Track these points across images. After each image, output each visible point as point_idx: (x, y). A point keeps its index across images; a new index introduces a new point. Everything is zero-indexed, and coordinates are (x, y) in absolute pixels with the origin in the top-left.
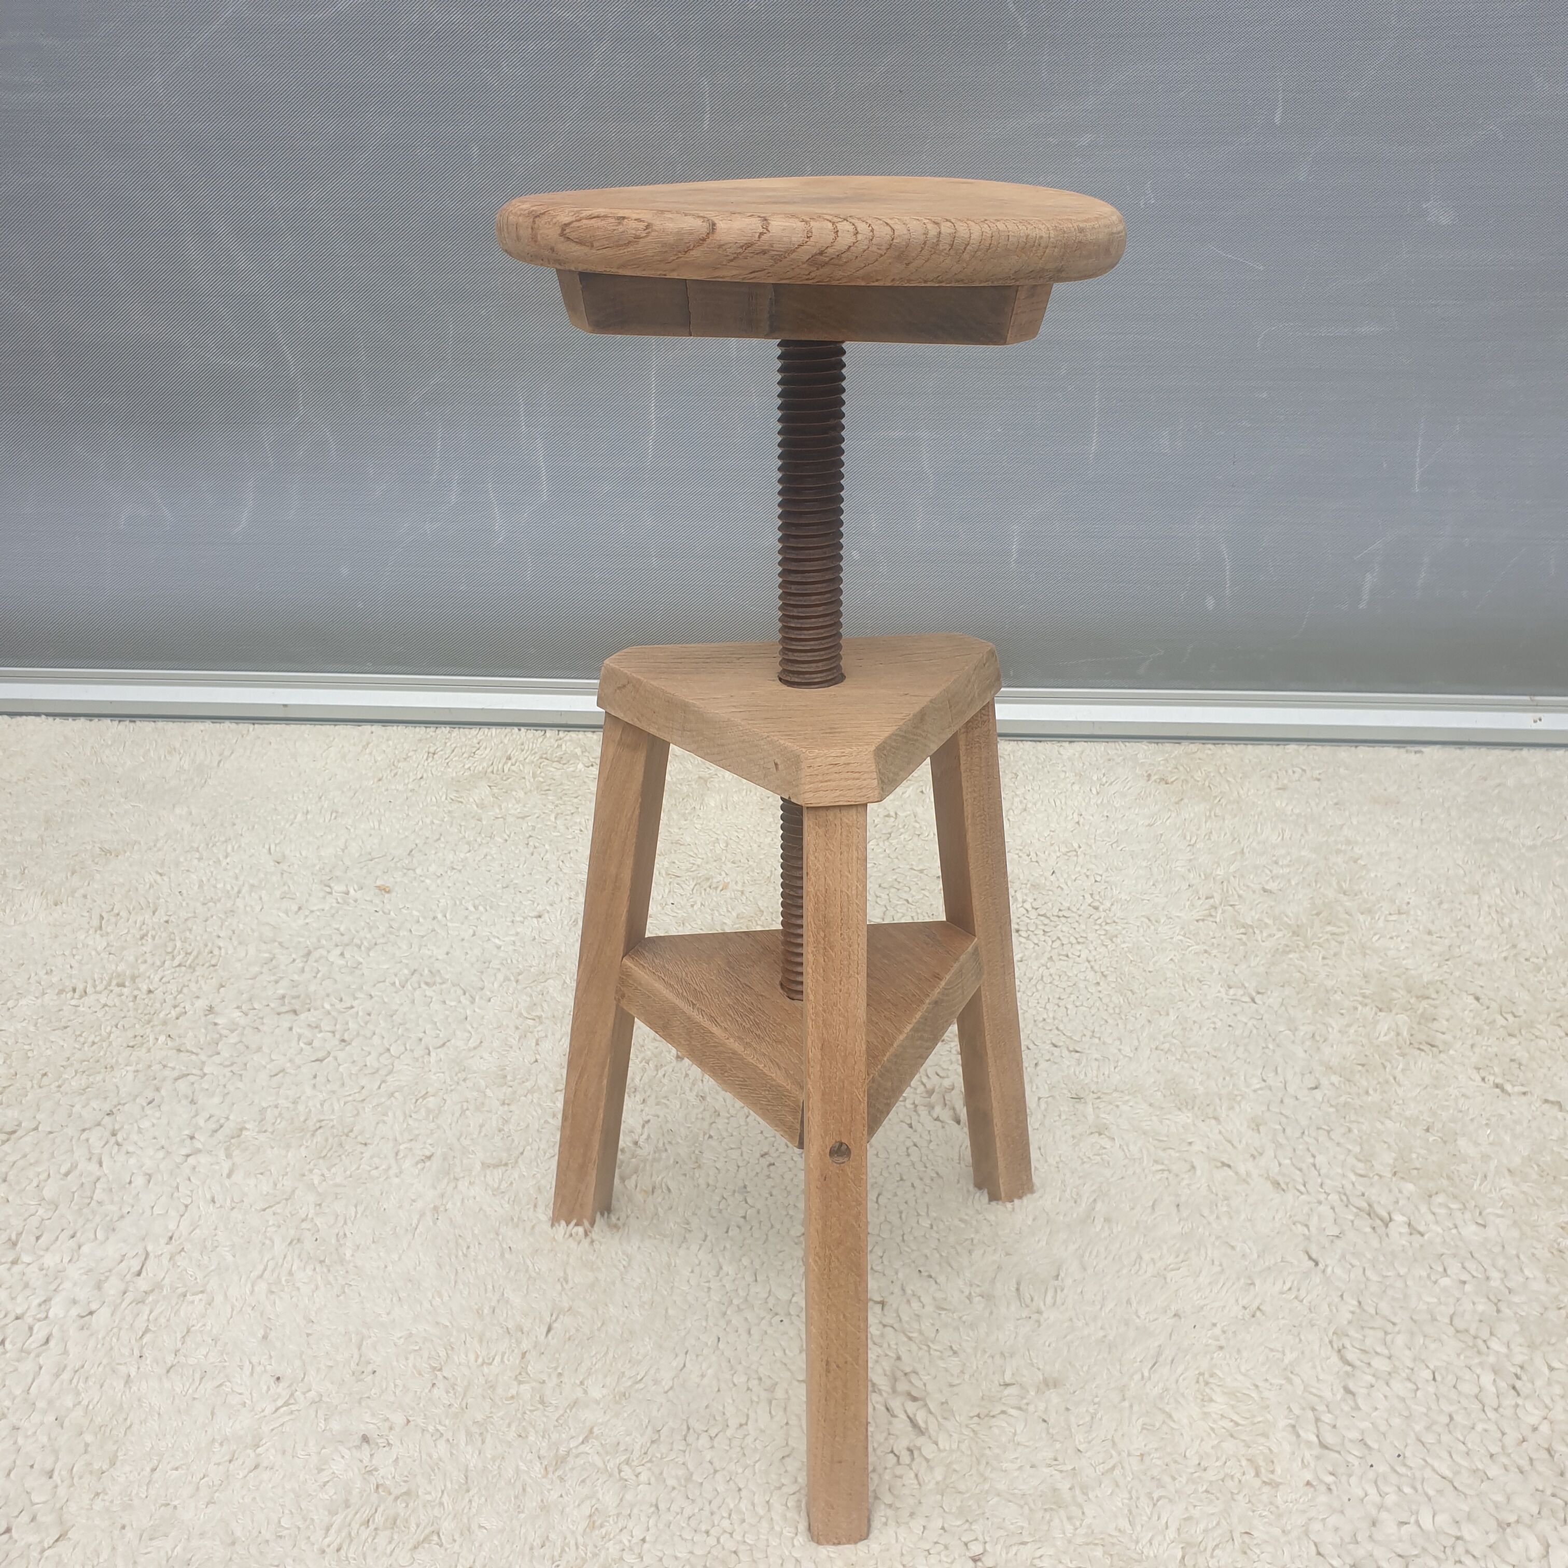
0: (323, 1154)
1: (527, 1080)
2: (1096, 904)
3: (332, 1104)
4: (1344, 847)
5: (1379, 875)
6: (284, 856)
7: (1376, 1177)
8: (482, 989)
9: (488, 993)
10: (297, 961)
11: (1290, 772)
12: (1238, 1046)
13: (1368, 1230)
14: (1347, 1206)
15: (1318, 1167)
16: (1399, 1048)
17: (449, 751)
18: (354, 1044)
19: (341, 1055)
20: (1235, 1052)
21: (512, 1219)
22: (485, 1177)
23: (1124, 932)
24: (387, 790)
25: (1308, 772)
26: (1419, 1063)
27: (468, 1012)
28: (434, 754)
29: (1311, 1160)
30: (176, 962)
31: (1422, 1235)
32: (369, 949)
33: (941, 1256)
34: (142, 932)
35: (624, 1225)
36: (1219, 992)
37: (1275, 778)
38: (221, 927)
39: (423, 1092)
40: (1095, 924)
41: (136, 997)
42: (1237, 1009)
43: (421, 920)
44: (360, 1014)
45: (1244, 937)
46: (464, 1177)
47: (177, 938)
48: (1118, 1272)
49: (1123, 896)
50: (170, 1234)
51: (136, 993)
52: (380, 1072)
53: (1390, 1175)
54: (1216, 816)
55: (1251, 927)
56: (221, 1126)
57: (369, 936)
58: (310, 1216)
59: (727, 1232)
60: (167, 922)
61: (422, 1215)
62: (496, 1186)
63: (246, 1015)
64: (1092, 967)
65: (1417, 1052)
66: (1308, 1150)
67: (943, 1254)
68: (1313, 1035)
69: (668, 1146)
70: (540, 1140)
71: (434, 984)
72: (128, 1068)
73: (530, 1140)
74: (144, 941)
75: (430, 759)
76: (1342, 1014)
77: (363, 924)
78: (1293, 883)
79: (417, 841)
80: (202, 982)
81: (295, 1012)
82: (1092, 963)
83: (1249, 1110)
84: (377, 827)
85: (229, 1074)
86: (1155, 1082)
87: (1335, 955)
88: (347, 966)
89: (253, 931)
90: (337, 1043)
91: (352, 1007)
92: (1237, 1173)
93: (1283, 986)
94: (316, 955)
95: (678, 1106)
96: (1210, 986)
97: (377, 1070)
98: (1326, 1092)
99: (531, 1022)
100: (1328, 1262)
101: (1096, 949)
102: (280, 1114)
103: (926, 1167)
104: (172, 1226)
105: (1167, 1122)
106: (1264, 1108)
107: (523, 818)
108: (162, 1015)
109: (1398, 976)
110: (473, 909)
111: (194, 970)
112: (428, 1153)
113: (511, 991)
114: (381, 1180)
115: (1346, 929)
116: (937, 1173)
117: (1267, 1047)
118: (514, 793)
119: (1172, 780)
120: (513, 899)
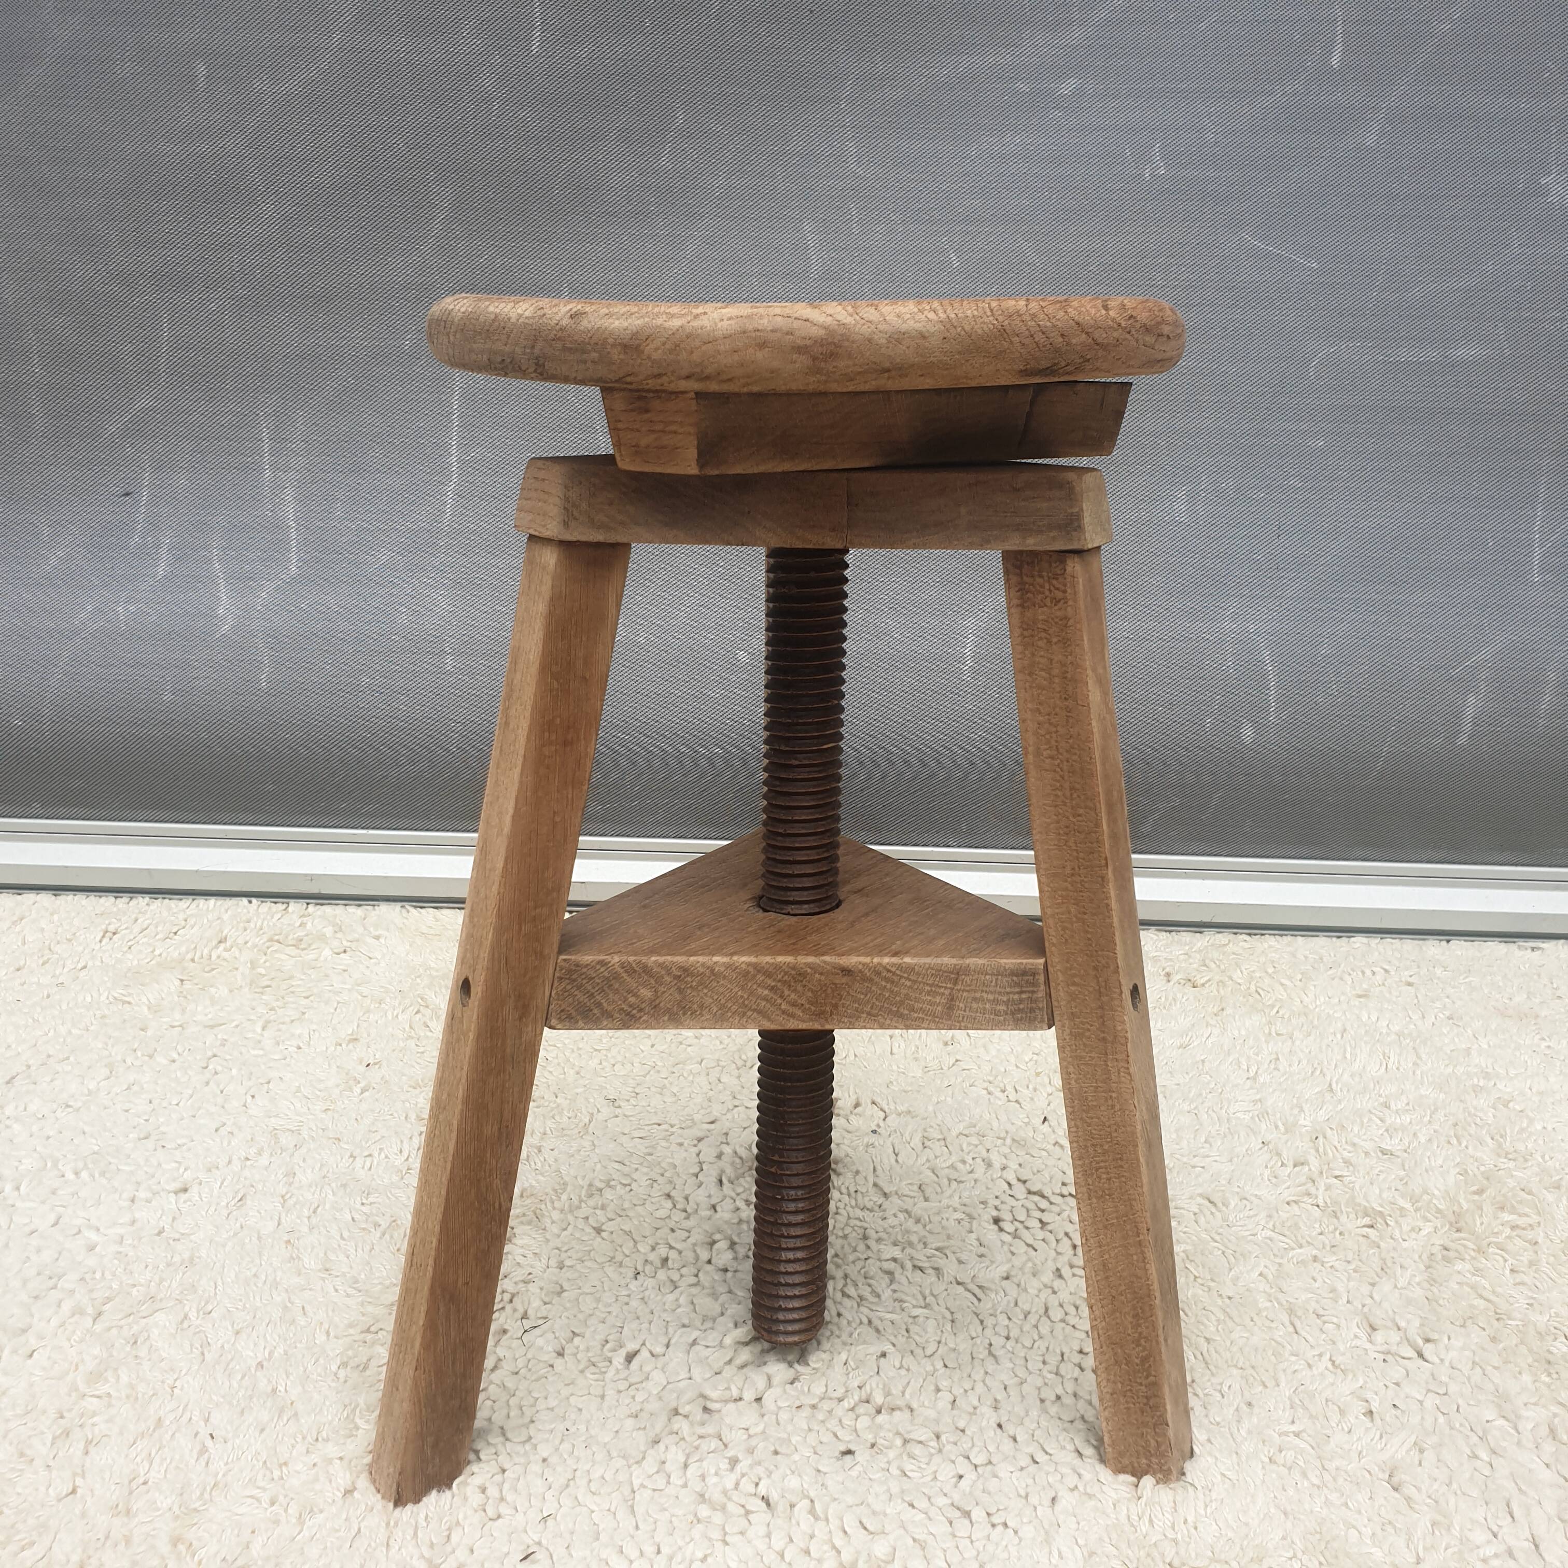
4: (1481, 1082)
5: (1550, 1128)
11: (1368, 972)
17: (136, 929)
24: (22, 984)
25: (1393, 972)
28: (114, 934)
36: (1357, 1337)
37: (1350, 982)
42: (1397, 1373)
45: (1372, 1233)
54: (1278, 1034)
55: (1380, 1214)
75: (105, 941)
78: (1422, 1139)
79: (32, 1062)
87: (1530, 1265)
93: (1464, 1326)
96: (1338, 1326)
107: (212, 1027)
115: (1535, 1218)
118: (213, 990)
119: (1202, 981)
120: (147, 1160)
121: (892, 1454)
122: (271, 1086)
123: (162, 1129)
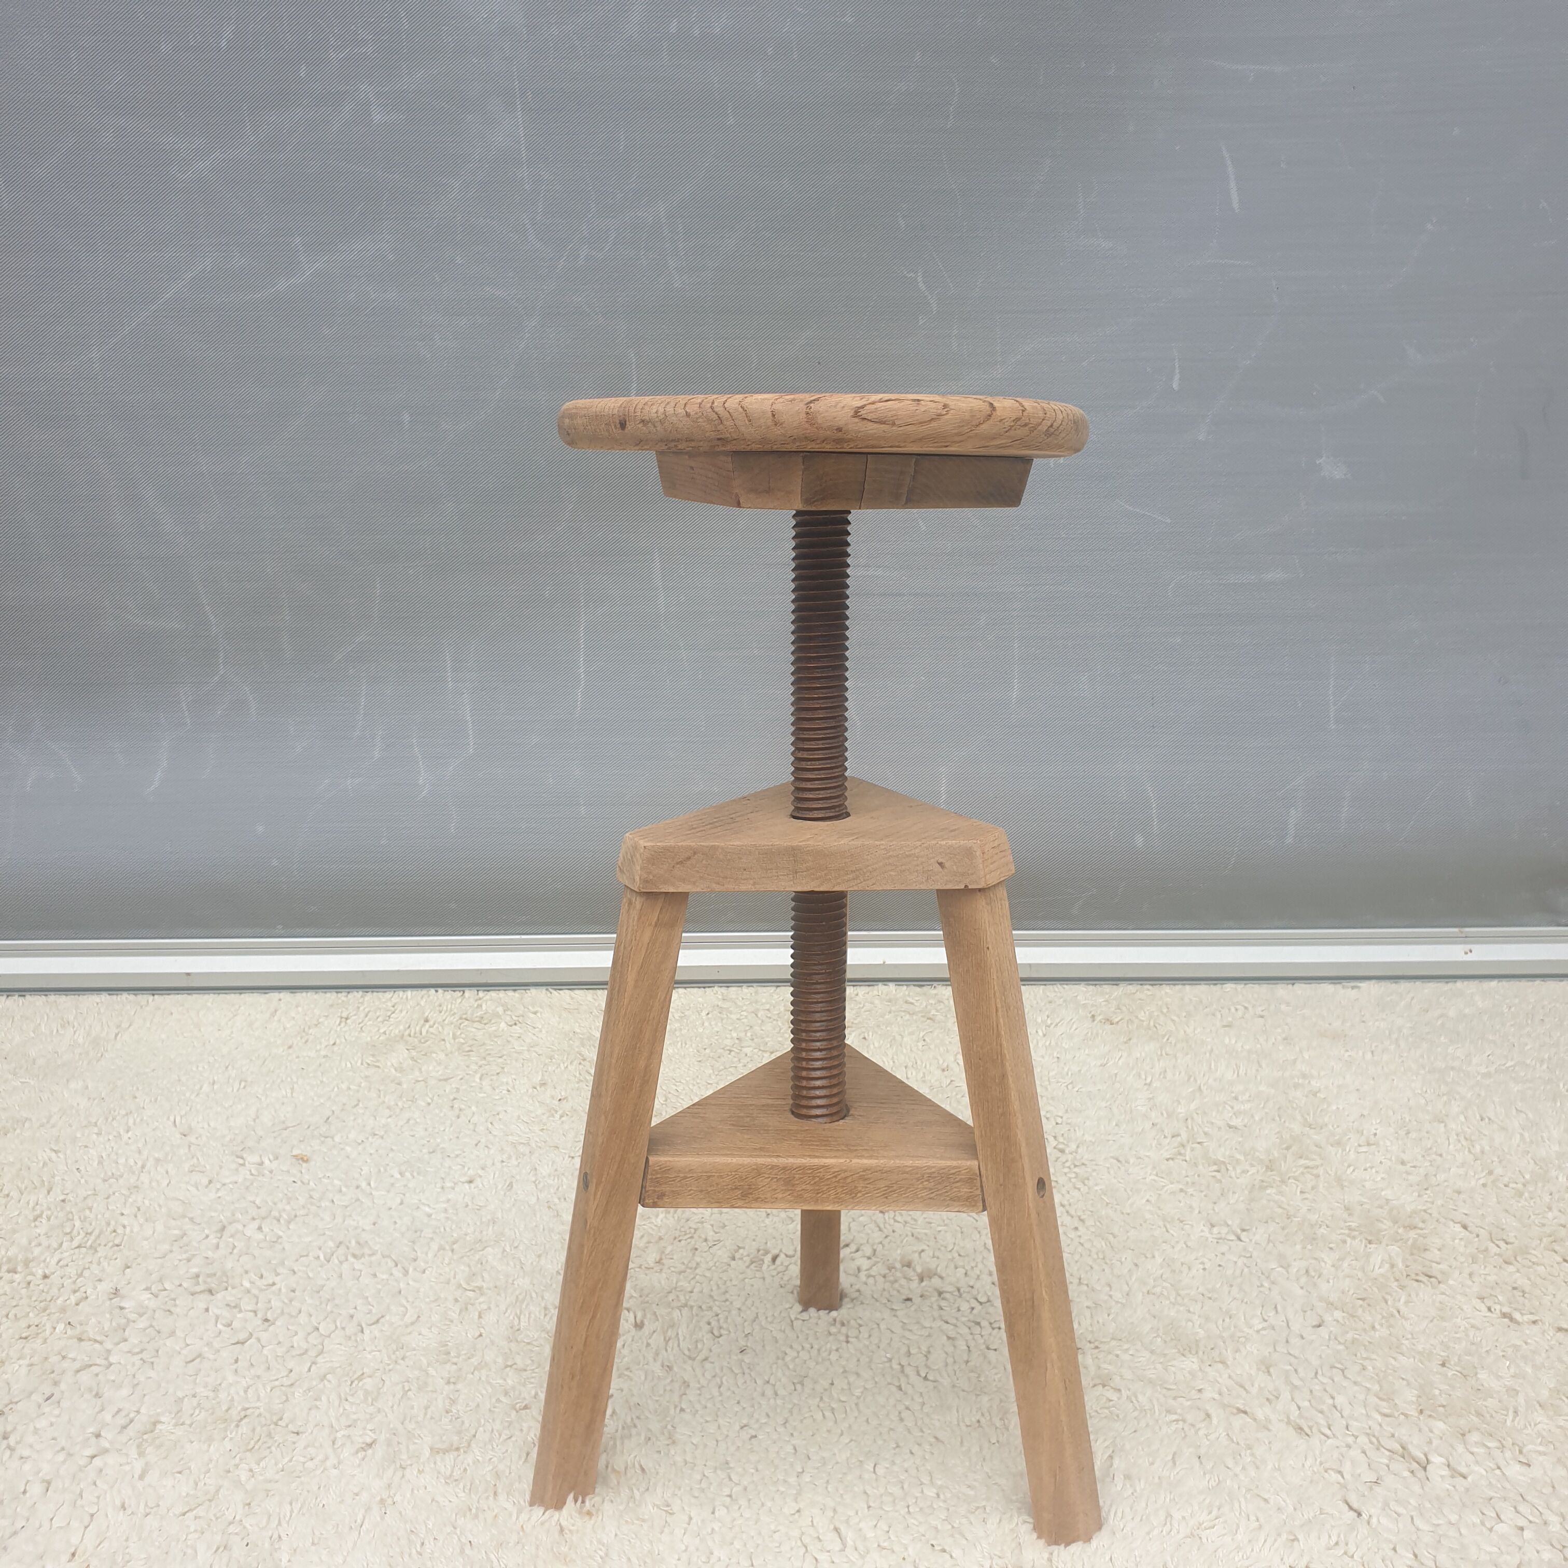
0: (250, 1447)
1: (473, 1356)
2: (1061, 1146)
3: (257, 1390)
4: (1300, 1081)
5: (1340, 1108)
6: (190, 1128)
7: (1402, 1417)
8: (415, 1260)
9: (422, 1264)
10: (211, 1237)
11: (1233, 1010)
12: (1231, 1286)
13: (1406, 1474)
14: (1378, 1449)
15: (1339, 1408)
16: (1397, 1280)
17: (362, 1015)
18: (278, 1323)
19: (264, 1336)
20: (1229, 1292)
21: (470, 1510)
22: (435, 1463)
23: (1094, 1174)
24: (298, 1057)
25: (1250, 1009)
26: (1421, 1294)
27: (402, 1285)
28: (347, 1019)
29: (1330, 1401)
30: (75, 1243)
31: (1465, 1478)
32: (289, 1222)
33: (953, 1527)
34: (36, 1213)
35: (598, 1510)
36: (1202, 1231)
37: (1219, 1016)
38: (125, 1203)
39: (359, 1373)
40: (1064, 1167)
41: (29, 1283)
42: (1224, 1248)
43: (344, 1189)
44: (283, 1290)
45: (1218, 1175)
46: (411, 1465)
47: (76, 1217)
48: (1148, 1533)
49: (1087, 1138)
50: (72, 1550)
51: (29, 1278)
52: (309, 1353)
53: (1417, 1414)
54: (1167, 1054)
55: (1224, 1163)
56: (131, 1421)
57: (288, 1208)
58: (238, 1518)
59: (713, 1513)
60: (63, 1201)
61: (368, 1509)
62: (448, 1473)
63: (156, 1296)
64: (1067, 1212)
65: (1415, 1284)
66: (1325, 1390)
67: (955, 1525)
68: (1307, 1271)
69: (636, 1421)
70: (494, 1420)
71: (363, 1255)
72: (21, 1362)
73: (482, 1421)
74: (37, 1223)
75: (343, 1025)
76: (1331, 1248)
77: (280, 1195)
78: (1257, 1118)
79: (334, 1108)
80: (105, 1264)
81: (210, 1292)
82: (1067, 1207)
83: (1255, 1352)
84: (289, 1095)
85: (138, 1363)
86: (1152, 1328)
87: (1313, 1188)
88: (265, 1240)
89: (160, 1206)
90: (259, 1322)
91: (274, 1284)
92: (1255, 1420)
93: (1267, 1222)
94: (231, 1229)
95: (643, 1378)
96: (1192, 1226)
97: (307, 1351)
98: (1332, 1329)
99: (470, 1294)
100: (1373, 1511)
101: (1068, 1192)
102: (199, 1404)
103: (922, 1431)
104: (75, 1540)
105: (1173, 1369)
106: (1271, 1349)
107: (446, 1080)
108: (59, 1301)
109: (1381, 1207)
110: (399, 1176)
111: (96, 1251)
112: (369, 1440)
113: (446, 1261)
114: (318, 1472)
115: (1319, 1162)
116: (936, 1438)
117: (1262, 1286)
118: (434, 1055)
119: (1117, 1020)
120: (442, 1164)
121: (933, 1299)
122: (501, 1116)
123: (441, 1146)
